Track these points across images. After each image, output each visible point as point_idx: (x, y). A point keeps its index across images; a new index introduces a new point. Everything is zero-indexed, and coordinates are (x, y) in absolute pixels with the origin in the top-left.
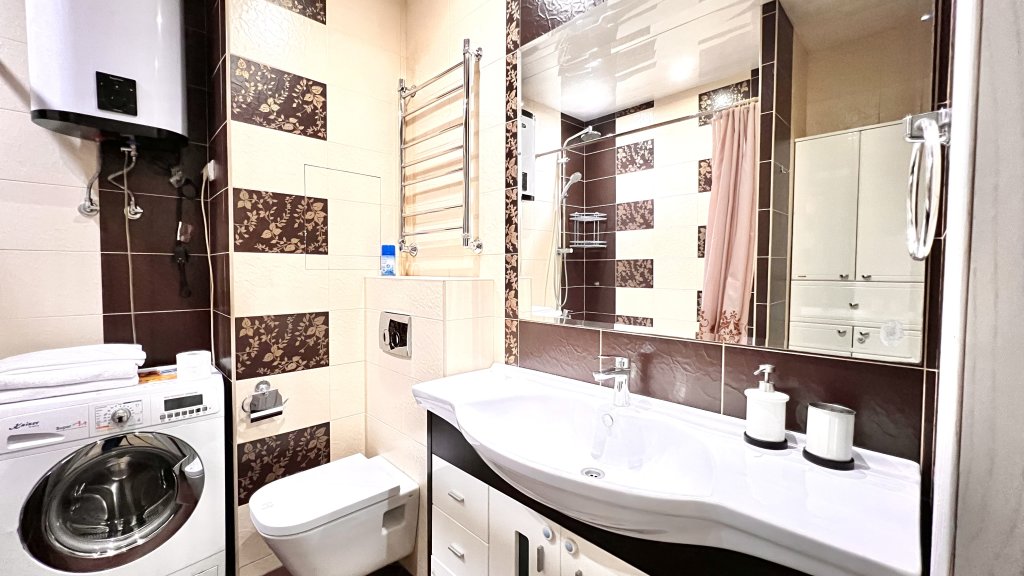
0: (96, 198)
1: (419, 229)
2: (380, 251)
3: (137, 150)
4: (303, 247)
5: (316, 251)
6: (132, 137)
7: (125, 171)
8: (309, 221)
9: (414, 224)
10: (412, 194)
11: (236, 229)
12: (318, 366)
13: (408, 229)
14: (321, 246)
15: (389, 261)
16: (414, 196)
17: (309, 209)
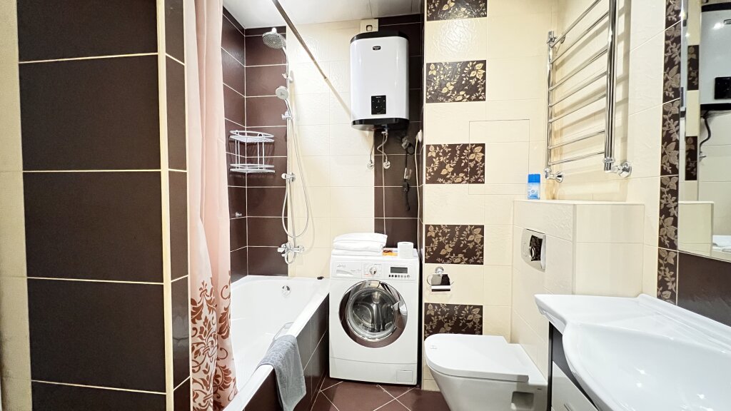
0: (373, 160)
1: (565, 158)
2: (527, 179)
3: (388, 132)
4: (467, 179)
5: (476, 182)
6: (386, 125)
7: (383, 144)
8: (471, 161)
9: (561, 154)
10: (560, 127)
11: (427, 170)
12: (475, 263)
13: (554, 159)
14: (479, 178)
15: (534, 187)
16: (562, 129)
17: (472, 152)
